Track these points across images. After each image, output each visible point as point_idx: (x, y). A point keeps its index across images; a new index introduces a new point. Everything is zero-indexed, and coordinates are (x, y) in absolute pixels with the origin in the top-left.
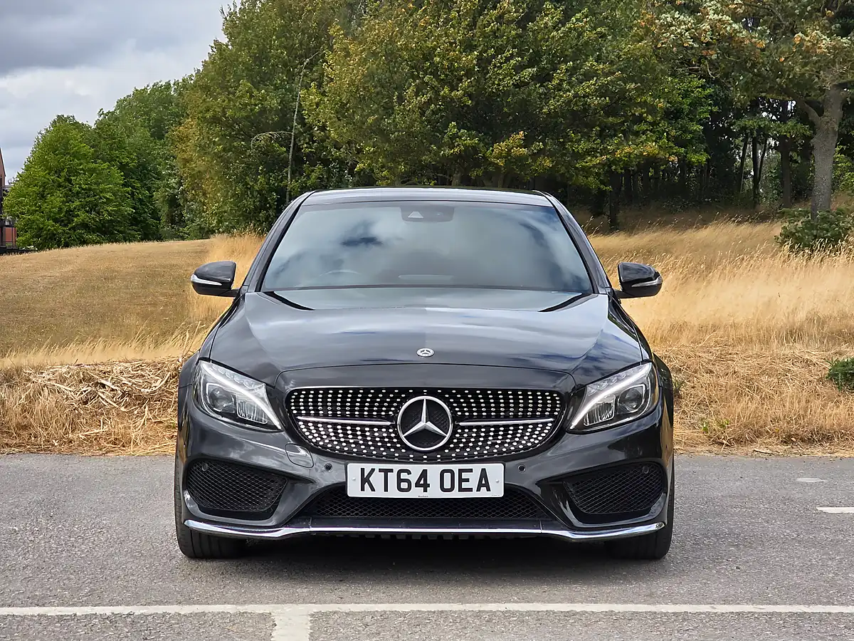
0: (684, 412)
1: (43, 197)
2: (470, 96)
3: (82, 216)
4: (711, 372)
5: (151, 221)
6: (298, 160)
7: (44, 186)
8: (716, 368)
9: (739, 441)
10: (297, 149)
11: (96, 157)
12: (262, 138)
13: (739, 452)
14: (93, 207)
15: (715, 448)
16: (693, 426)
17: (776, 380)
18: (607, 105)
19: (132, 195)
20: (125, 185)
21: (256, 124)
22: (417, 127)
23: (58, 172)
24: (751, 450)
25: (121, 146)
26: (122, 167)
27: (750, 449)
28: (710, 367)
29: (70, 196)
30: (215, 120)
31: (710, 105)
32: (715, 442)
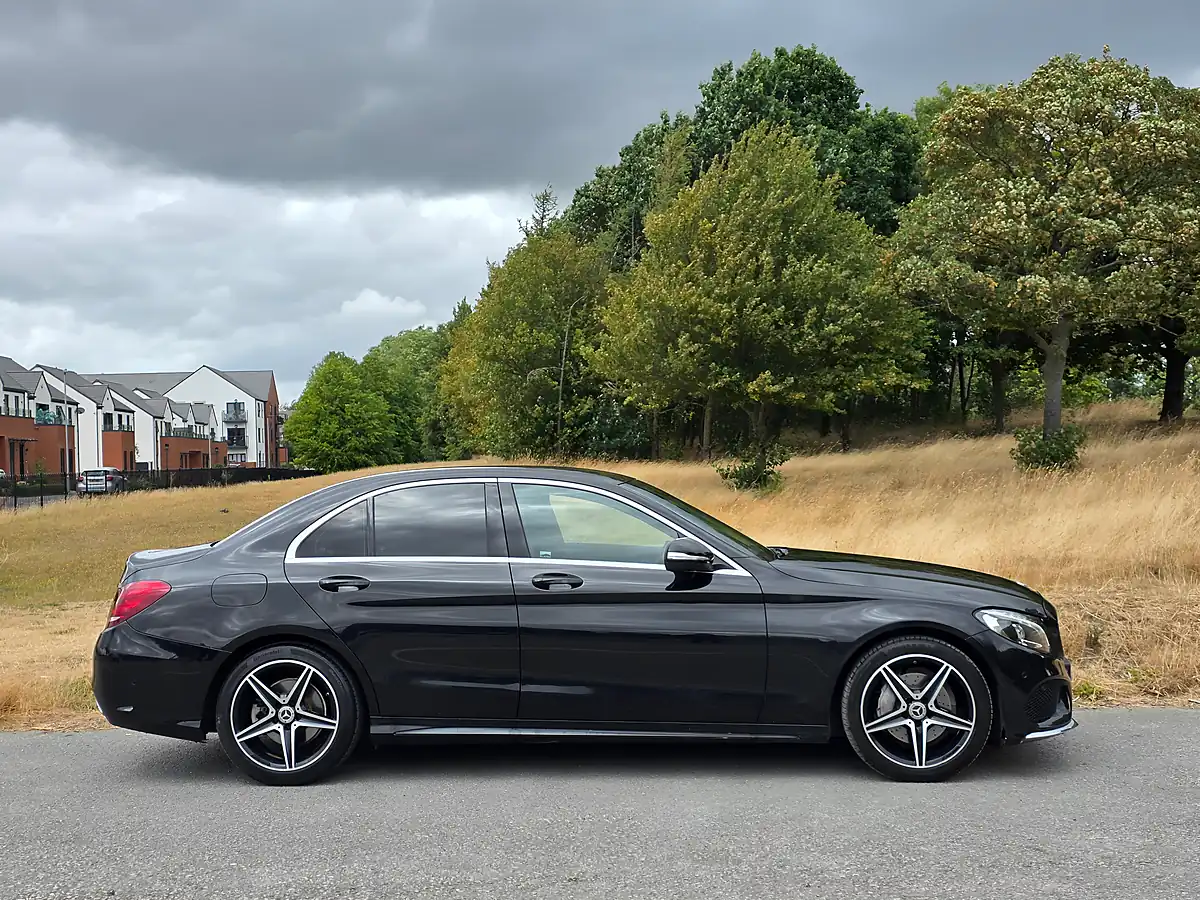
0: (1106, 661)
1: (318, 423)
2: (734, 338)
3: (354, 442)
4: (1124, 619)
5: (412, 443)
6: (568, 391)
7: (318, 414)
8: (1128, 615)
9: (1171, 691)
10: (567, 382)
11: (363, 388)
12: (535, 374)
13: (1175, 702)
14: (362, 432)
15: (1148, 698)
16: (1118, 675)
17: (1189, 627)
18: (853, 343)
19: (395, 419)
20: (390, 412)
21: (531, 360)
22: (690, 369)
23: (331, 401)
24: (1186, 700)
25: (384, 378)
26: (387, 396)
27: (1184, 699)
28: (1120, 613)
29: (344, 423)
30: (494, 358)
31: (931, 334)
32: (1147, 692)
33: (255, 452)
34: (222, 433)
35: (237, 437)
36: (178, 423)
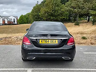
33: (16, 23)
34: (13, 21)
35: (14, 21)
36: (9, 20)
